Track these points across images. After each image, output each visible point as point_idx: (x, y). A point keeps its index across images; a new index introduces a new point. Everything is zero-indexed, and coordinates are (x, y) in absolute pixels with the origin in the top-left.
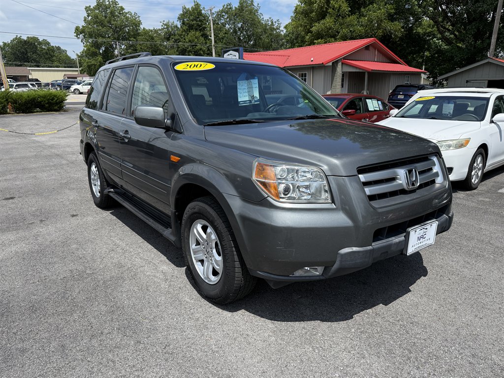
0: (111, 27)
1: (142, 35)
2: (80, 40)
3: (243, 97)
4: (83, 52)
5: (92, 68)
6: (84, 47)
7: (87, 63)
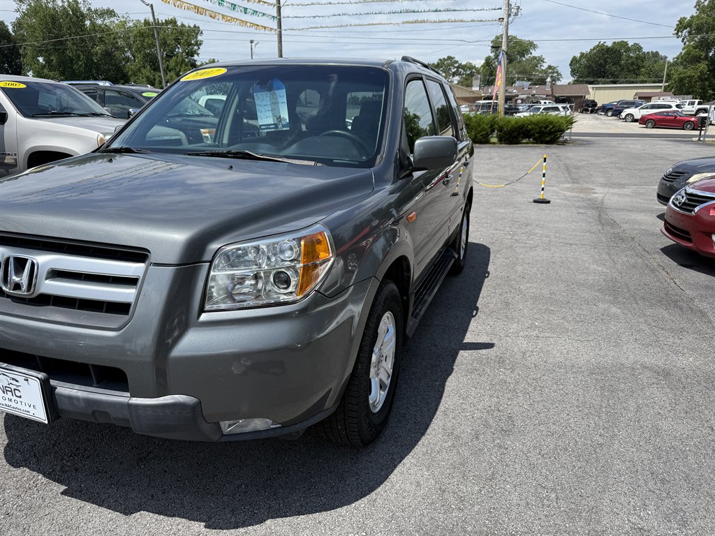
2: (681, 39)
3: (265, 118)
4: (677, 58)
5: (686, 81)
6: (683, 49)
7: (679, 75)
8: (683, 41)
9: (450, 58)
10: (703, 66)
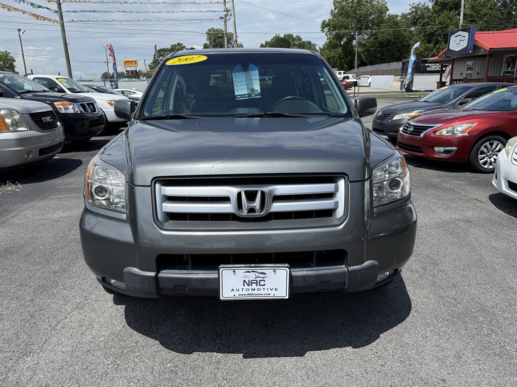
0: (355, 18)
1: (386, 22)
2: (325, 34)
3: (241, 90)
4: (325, 45)
5: (332, 60)
6: (327, 40)
7: (328, 55)
8: (326, 34)
9: (179, 44)
10: (339, 50)
